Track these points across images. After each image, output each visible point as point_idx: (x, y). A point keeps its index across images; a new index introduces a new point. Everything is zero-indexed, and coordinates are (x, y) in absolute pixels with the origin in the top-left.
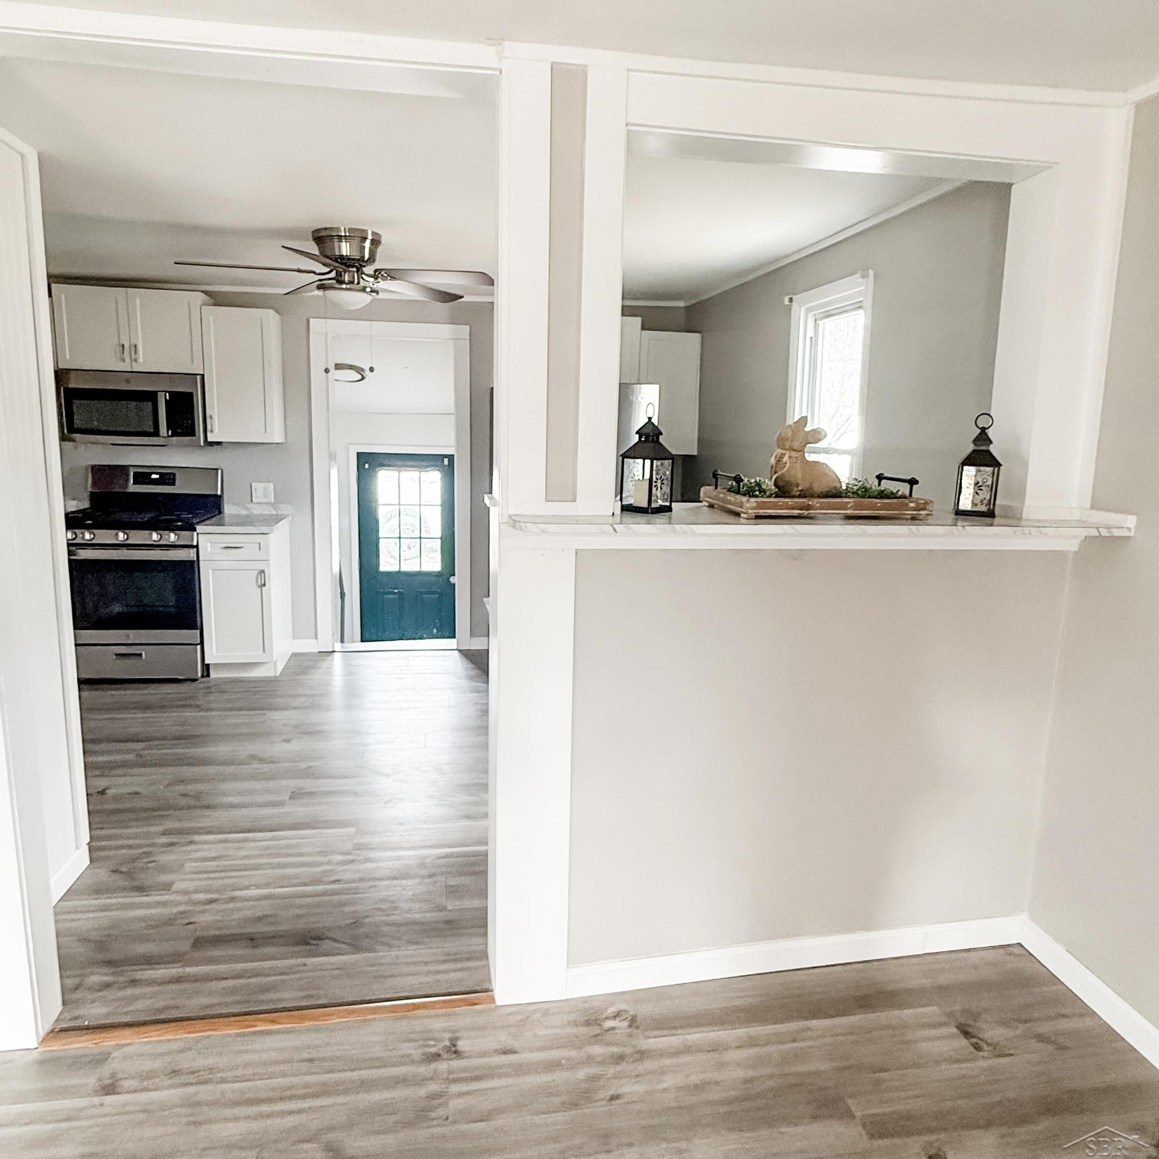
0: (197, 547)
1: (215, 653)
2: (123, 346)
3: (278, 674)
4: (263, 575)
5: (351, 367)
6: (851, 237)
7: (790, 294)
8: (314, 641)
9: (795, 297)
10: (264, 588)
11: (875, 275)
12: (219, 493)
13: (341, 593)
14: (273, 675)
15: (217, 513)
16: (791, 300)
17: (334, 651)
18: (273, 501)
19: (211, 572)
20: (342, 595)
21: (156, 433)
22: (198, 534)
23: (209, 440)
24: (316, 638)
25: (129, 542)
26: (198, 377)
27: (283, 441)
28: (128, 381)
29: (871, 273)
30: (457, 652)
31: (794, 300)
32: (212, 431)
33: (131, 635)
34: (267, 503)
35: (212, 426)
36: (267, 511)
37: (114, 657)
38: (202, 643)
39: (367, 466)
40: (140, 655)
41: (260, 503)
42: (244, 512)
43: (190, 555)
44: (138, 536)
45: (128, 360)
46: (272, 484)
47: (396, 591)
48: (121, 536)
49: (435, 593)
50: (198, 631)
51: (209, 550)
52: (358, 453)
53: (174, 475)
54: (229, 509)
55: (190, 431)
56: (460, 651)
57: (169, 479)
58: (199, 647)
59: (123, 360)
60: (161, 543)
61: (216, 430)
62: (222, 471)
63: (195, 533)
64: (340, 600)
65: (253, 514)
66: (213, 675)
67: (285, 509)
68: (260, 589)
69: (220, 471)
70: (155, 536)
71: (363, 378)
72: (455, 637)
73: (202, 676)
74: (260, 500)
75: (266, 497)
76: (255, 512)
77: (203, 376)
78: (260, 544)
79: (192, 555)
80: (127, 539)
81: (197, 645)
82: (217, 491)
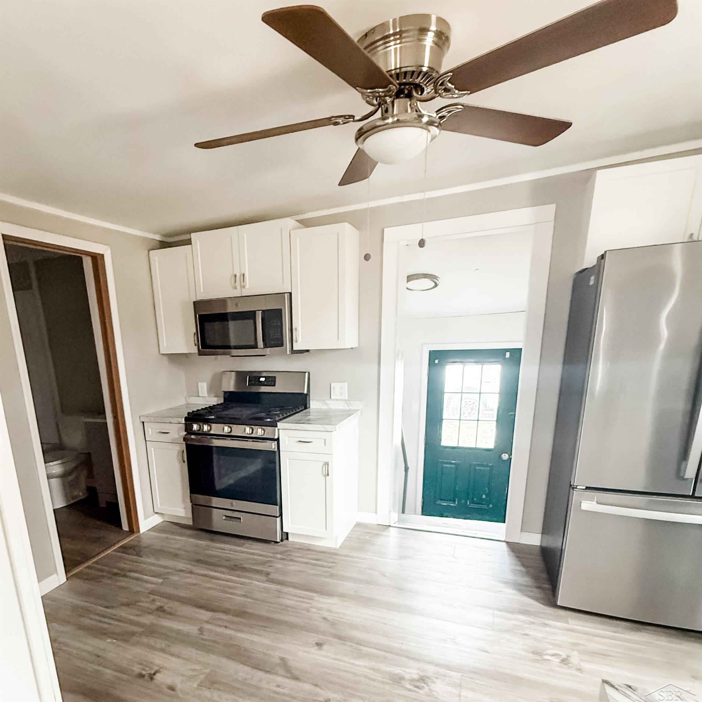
0: (278, 440)
1: (290, 525)
2: (235, 276)
3: (338, 547)
4: (327, 466)
5: (426, 276)
8: (375, 514)
10: (327, 477)
12: (305, 392)
13: (405, 467)
14: (335, 547)
15: (303, 408)
17: (390, 526)
18: (346, 398)
19: (288, 460)
20: (406, 469)
21: (255, 347)
22: (279, 429)
23: (295, 349)
24: (376, 513)
25: (232, 434)
26: (286, 294)
27: (357, 346)
28: (237, 305)
30: (504, 544)
32: (296, 342)
33: (234, 504)
34: (341, 400)
35: (296, 338)
36: (341, 406)
37: (224, 518)
38: (281, 515)
39: (437, 361)
40: (240, 519)
41: (337, 400)
42: (324, 407)
43: (273, 446)
44: (238, 430)
45: (239, 287)
46: (346, 384)
47: (453, 462)
48: (227, 429)
49: (487, 466)
50: (278, 507)
51: (287, 443)
52: (430, 351)
53: (275, 377)
54: (314, 404)
55: (280, 343)
56: (507, 543)
57: (271, 381)
58: (278, 520)
59: (235, 288)
60: (253, 435)
61: (300, 340)
62: (309, 373)
63: (277, 429)
64: (404, 473)
65: (331, 409)
66: (290, 539)
67: (357, 405)
68: (324, 478)
69: (307, 374)
70: (248, 430)
71: (436, 285)
72: (504, 522)
73: (282, 540)
74: (339, 398)
75: (341, 394)
76: (333, 407)
77: (291, 293)
78: (325, 440)
79: (273, 447)
80: (231, 431)
81: (277, 517)
82: (304, 391)
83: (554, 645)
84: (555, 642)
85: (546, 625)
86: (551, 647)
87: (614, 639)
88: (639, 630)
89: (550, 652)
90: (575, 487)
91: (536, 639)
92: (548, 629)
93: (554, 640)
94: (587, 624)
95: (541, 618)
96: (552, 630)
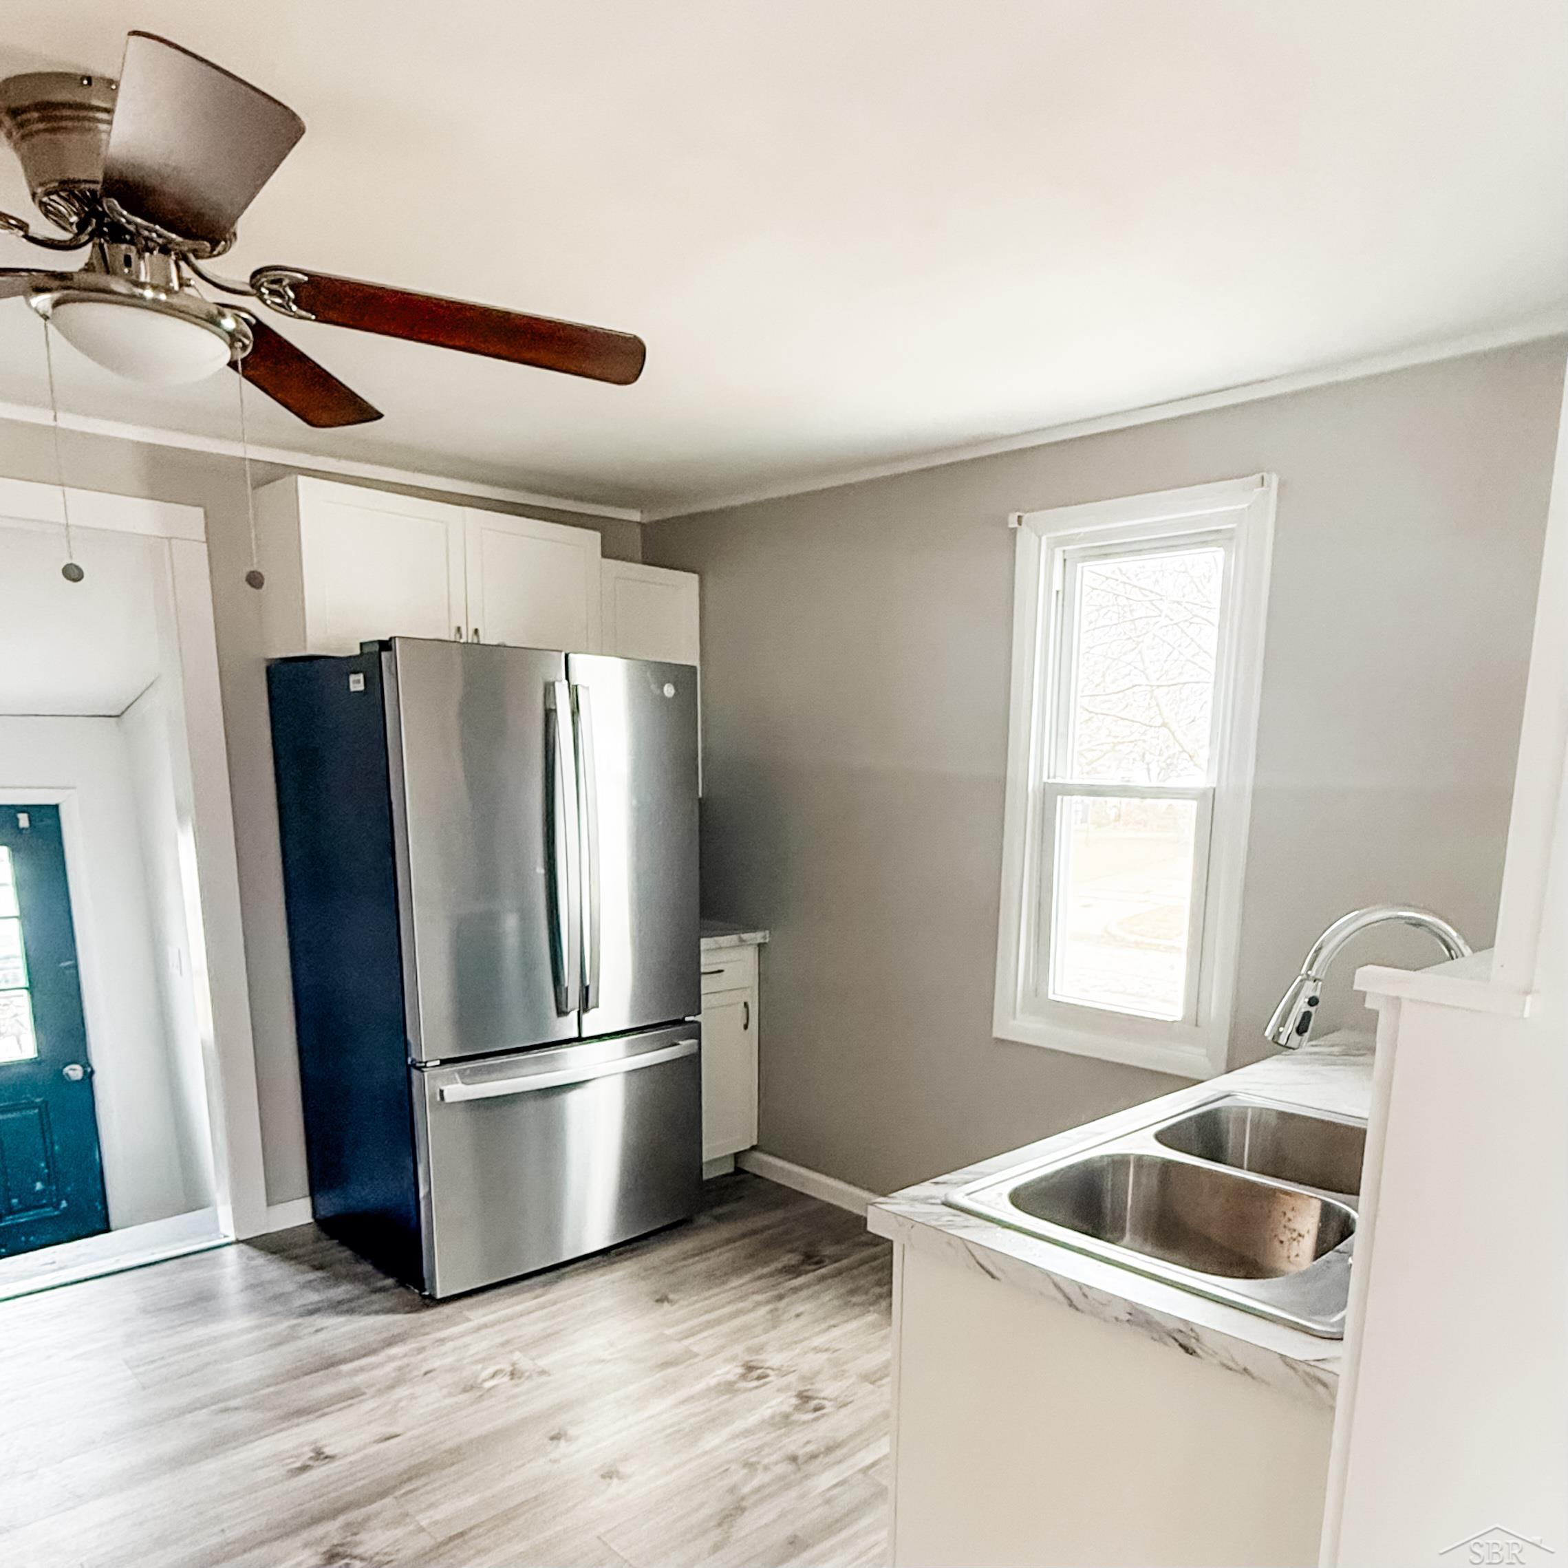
6: (1235, 406)
7: (1018, 510)
9: (1026, 517)
11: (1282, 485)
16: (1020, 519)
29: (1274, 480)
30: (240, 1246)
31: (1024, 520)
56: (244, 1242)
83: (483, 1360)
84: (480, 1356)
85: (442, 1341)
86: (480, 1366)
87: (542, 1307)
88: (560, 1278)
89: (485, 1374)
90: (423, 1064)
91: (452, 1369)
92: (450, 1345)
93: (473, 1355)
94: (493, 1307)
95: (428, 1334)
96: (458, 1343)
